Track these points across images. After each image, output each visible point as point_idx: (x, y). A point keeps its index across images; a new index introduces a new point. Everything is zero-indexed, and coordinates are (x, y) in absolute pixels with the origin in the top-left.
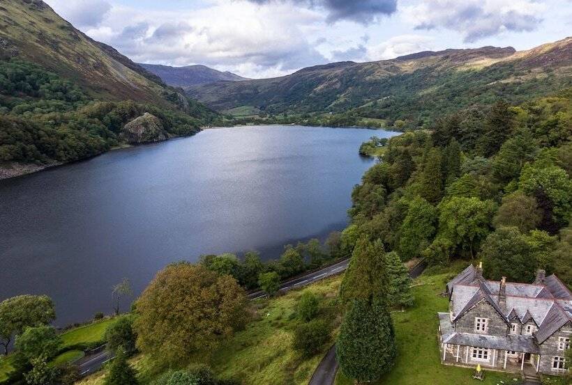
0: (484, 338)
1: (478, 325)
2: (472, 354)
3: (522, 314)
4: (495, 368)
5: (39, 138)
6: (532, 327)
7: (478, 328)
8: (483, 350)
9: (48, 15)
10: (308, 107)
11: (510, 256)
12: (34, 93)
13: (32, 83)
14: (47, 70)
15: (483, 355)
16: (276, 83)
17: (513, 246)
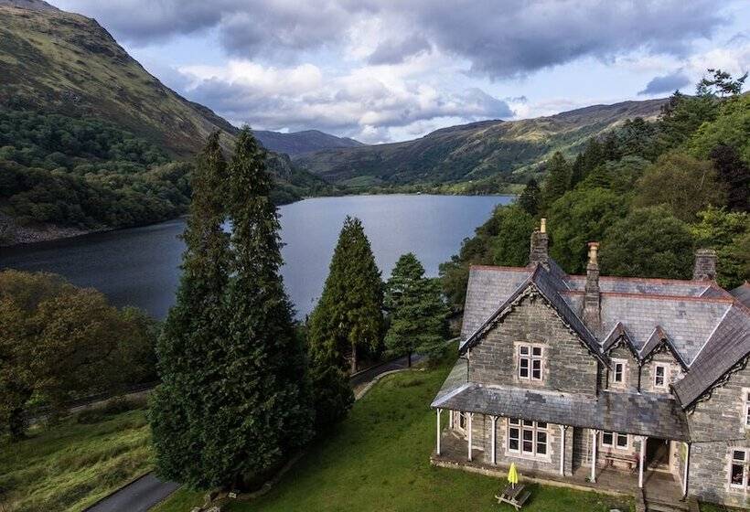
0: (539, 397)
1: (524, 363)
2: (506, 439)
3: (645, 337)
4: (565, 479)
5: (87, 197)
6: (667, 368)
7: (524, 373)
8: (535, 429)
9: (134, 70)
10: (442, 175)
11: (648, 255)
12: (103, 154)
13: (103, 143)
14: (123, 128)
15: (534, 442)
16: (404, 148)
17: (658, 236)
